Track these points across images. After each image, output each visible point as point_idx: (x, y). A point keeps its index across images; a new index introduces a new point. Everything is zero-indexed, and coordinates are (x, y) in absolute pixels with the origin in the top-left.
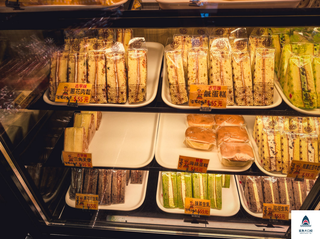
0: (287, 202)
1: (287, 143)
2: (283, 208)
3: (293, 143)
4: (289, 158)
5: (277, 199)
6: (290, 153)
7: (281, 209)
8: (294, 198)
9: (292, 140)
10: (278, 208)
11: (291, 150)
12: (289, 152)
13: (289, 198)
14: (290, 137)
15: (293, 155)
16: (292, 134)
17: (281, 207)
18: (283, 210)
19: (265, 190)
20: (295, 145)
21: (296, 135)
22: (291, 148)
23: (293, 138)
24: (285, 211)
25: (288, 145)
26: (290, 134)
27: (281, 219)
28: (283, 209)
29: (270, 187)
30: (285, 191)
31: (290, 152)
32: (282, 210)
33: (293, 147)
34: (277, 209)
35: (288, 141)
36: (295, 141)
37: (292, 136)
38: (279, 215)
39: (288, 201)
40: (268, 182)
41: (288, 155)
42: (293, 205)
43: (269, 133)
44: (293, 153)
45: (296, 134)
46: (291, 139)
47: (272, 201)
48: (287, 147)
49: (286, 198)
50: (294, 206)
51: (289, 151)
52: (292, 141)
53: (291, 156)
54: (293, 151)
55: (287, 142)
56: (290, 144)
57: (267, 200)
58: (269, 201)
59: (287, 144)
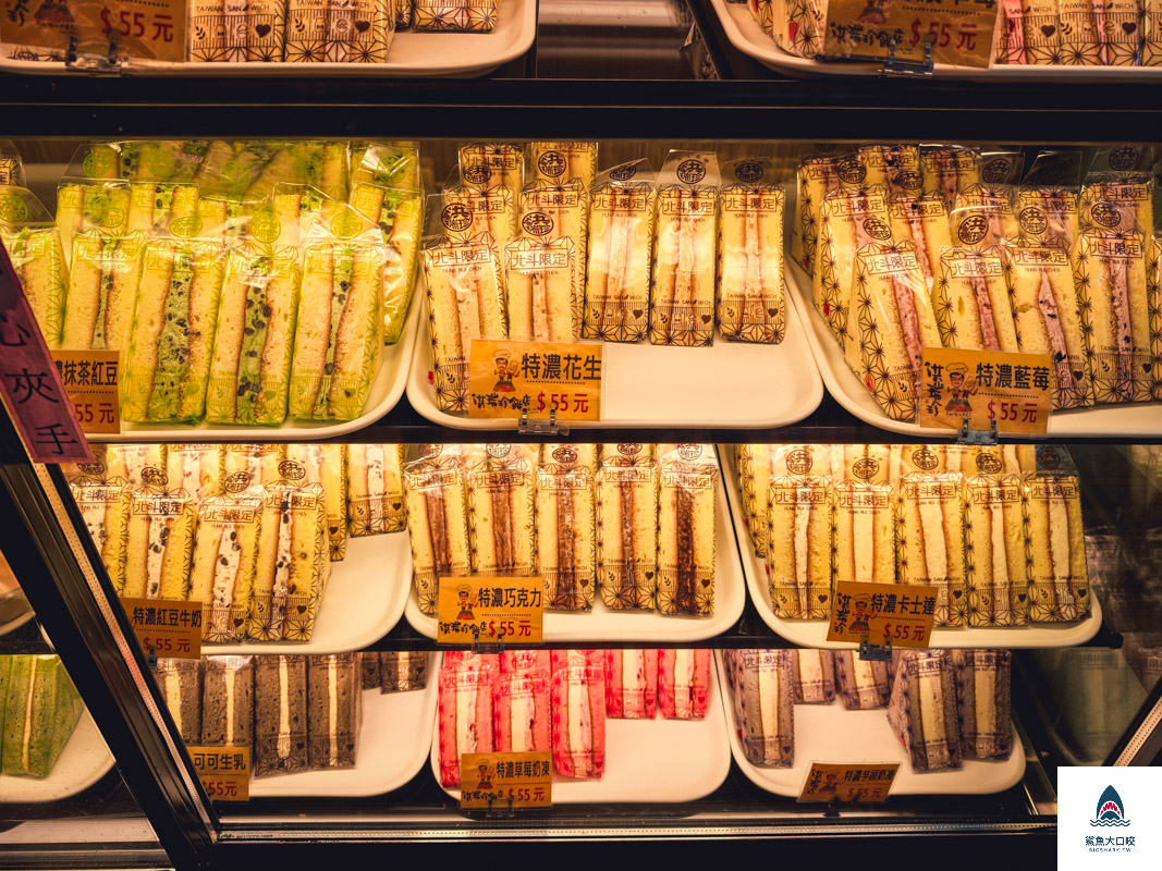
0: (280, 736)
1: (145, 533)
2: (226, 758)
3: (165, 533)
4: (146, 586)
5: (242, 727)
6: (150, 568)
7: (220, 765)
8: (308, 722)
9: (163, 522)
10: (211, 762)
11: (155, 559)
12: (146, 567)
13: (290, 722)
14: (157, 512)
15: (161, 575)
16: (164, 500)
17: (220, 757)
18: (229, 766)
19: (208, 699)
20: (171, 541)
21: (177, 505)
22: (156, 550)
23: (166, 514)
24: (233, 771)
25: (148, 540)
26: (158, 501)
27: (222, 798)
28: (226, 763)
29: (224, 685)
30: (277, 700)
31: (150, 564)
32: (224, 765)
33: (163, 547)
34: (206, 764)
35: (149, 527)
36: (172, 525)
37: (164, 510)
38: (215, 786)
39: (285, 734)
40: (219, 670)
41: (143, 574)
42: (300, 746)
43: (90, 500)
44: (162, 569)
45: (177, 500)
46: (159, 517)
47: (223, 736)
48: (142, 546)
49: (278, 723)
50: (305, 749)
51: (146, 561)
52: (161, 525)
53: (154, 578)
54: (160, 561)
55: (145, 528)
56: (155, 538)
57: (209, 735)
58: (214, 737)
59: (142, 537)
